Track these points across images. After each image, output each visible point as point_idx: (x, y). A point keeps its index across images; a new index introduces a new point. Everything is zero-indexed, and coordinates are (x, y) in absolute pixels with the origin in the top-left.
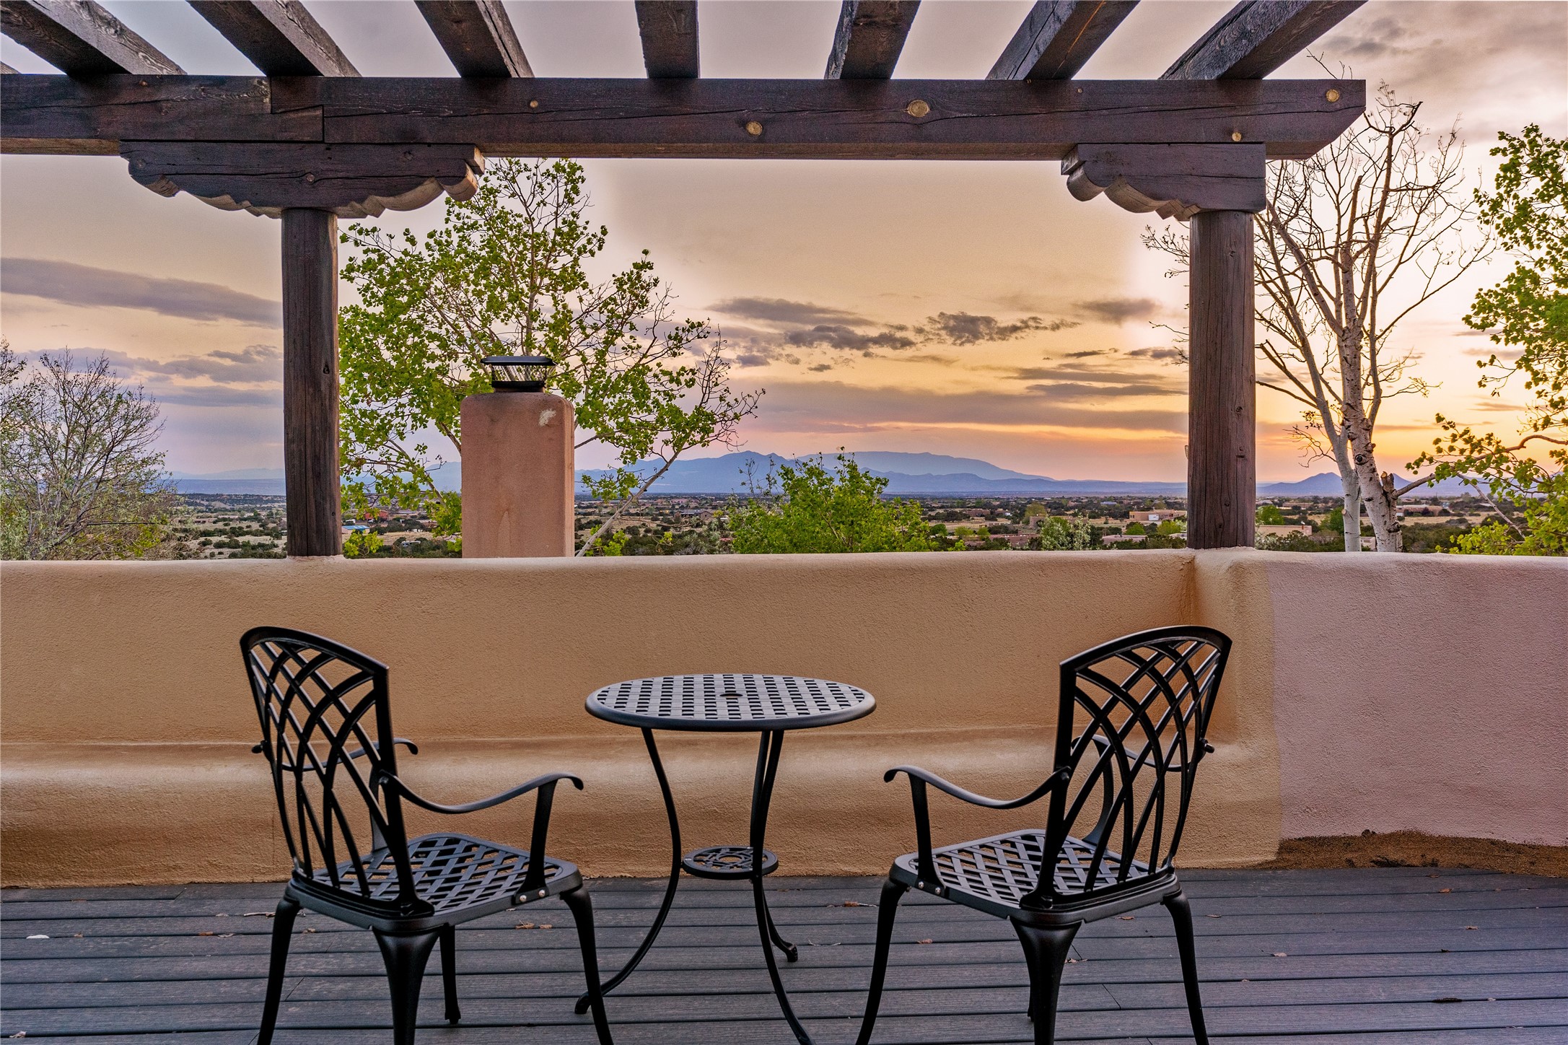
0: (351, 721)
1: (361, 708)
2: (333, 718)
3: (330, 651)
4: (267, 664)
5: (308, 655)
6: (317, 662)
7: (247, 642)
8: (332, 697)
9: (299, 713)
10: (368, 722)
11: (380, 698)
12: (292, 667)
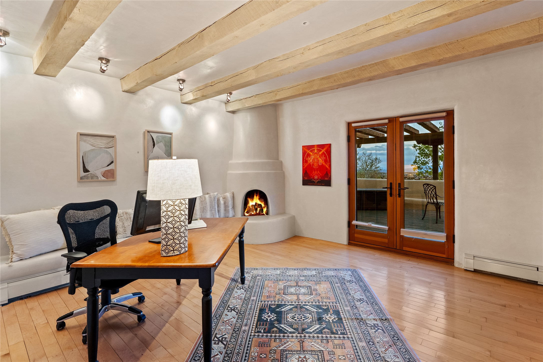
0: (433, 190)
1: (434, 189)
2: (431, 190)
3: (431, 185)
4: (426, 186)
5: (429, 185)
6: (430, 186)
7: (424, 185)
8: (431, 188)
9: (428, 190)
10: (434, 190)
11: (435, 188)
12: (428, 186)
